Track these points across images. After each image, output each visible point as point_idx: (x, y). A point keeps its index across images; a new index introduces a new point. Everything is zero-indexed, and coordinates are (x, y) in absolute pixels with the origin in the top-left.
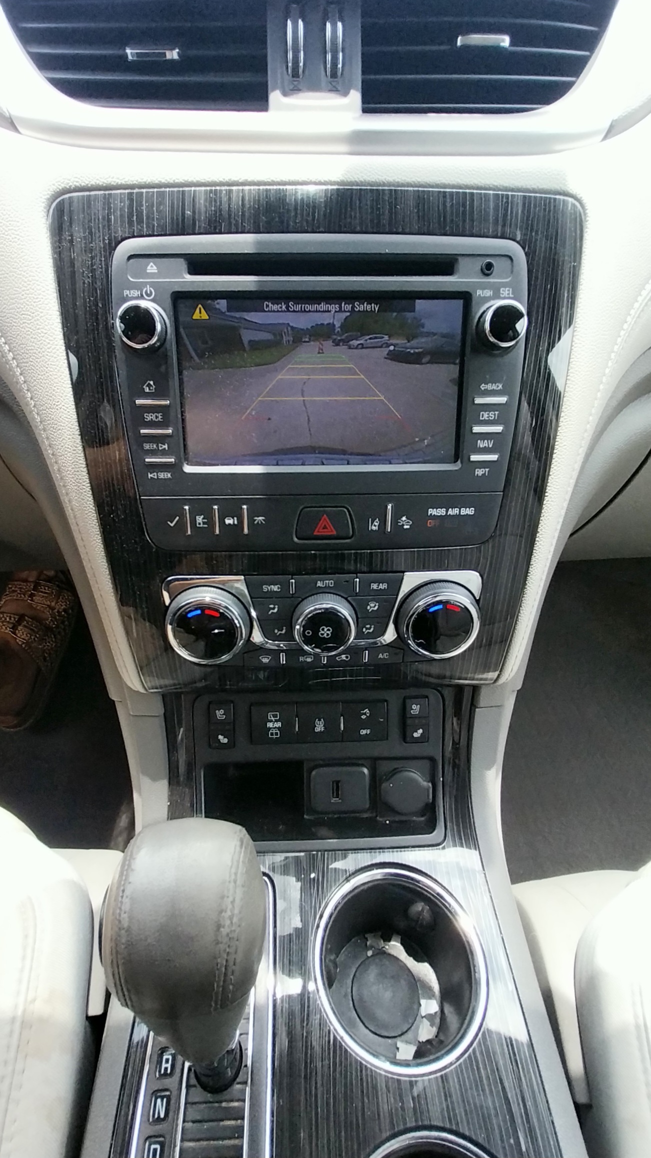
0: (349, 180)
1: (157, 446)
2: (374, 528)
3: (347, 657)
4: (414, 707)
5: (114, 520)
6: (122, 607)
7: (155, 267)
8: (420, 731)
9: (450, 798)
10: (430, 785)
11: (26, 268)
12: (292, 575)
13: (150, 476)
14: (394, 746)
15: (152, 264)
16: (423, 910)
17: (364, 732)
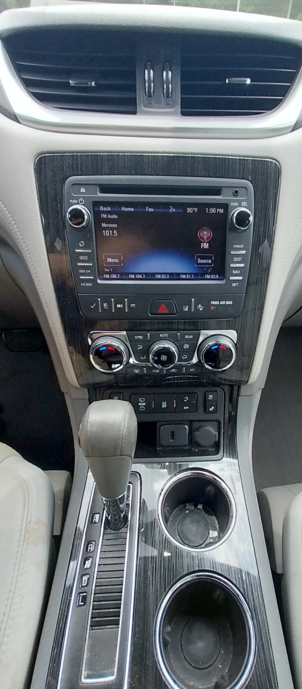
0: (173, 151)
1: (86, 271)
2: (186, 310)
3: (175, 370)
4: (210, 396)
5: (66, 305)
6: (69, 347)
7: (84, 190)
8: (213, 408)
9: (227, 440)
10: (217, 433)
11: (24, 188)
12: (149, 331)
13: (82, 284)
14: (200, 415)
15: (83, 188)
16: (211, 489)
17: (185, 408)
